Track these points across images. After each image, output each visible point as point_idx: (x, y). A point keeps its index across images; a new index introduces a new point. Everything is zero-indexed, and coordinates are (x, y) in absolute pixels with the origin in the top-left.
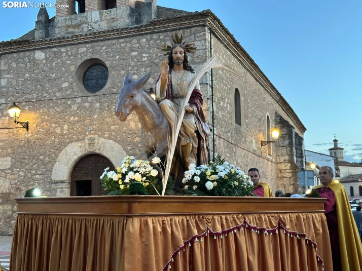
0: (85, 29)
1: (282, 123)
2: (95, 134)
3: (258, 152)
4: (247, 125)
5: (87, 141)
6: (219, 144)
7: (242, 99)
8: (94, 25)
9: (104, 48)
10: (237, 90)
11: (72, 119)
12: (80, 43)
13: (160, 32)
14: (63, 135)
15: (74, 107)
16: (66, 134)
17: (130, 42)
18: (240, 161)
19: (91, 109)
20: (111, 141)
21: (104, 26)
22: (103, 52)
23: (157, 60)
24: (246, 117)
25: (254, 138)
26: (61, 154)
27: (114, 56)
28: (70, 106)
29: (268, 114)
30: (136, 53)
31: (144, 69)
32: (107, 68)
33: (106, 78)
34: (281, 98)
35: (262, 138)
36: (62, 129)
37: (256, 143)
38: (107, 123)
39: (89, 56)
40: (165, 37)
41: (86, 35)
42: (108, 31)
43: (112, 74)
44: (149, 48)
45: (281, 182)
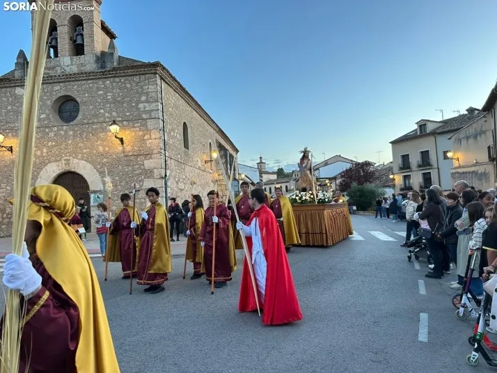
0: (59, 71)
1: (221, 147)
2: (70, 156)
3: (203, 168)
4: (194, 149)
5: (64, 162)
6: (171, 163)
7: (189, 130)
8: (66, 68)
9: (75, 87)
10: (185, 123)
11: (50, 144)
12: (54, 82)
13: (121, 76)
14: (43, 157)
15: (52, 134)
16: (45, 156)
17: (97, 83)
18: (188, 175)
19: (66, 137)
20: (83, 161)
21: (75, 69)
22: (74, 90)
23: (120, 99)
24: (193, 143)
25: (199, 158)
26: (42, 172)
27: (84, 94)
28: (48, 134)
29: (210, 141)
30: (101, 92)
31: (108, 105)
32: (78, 103)
33: (78, 111)
34: (220, 129)
35: (206, 158)
36: (42, 153)
37: (201, 161)
38: (80, 148)
39: (62, 94)
40: (125, 80)
41: (59, 76)
42: (78, 74)
43: (82, 108)
44: (113, 88)
45: (220, 188)
